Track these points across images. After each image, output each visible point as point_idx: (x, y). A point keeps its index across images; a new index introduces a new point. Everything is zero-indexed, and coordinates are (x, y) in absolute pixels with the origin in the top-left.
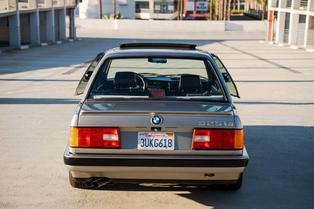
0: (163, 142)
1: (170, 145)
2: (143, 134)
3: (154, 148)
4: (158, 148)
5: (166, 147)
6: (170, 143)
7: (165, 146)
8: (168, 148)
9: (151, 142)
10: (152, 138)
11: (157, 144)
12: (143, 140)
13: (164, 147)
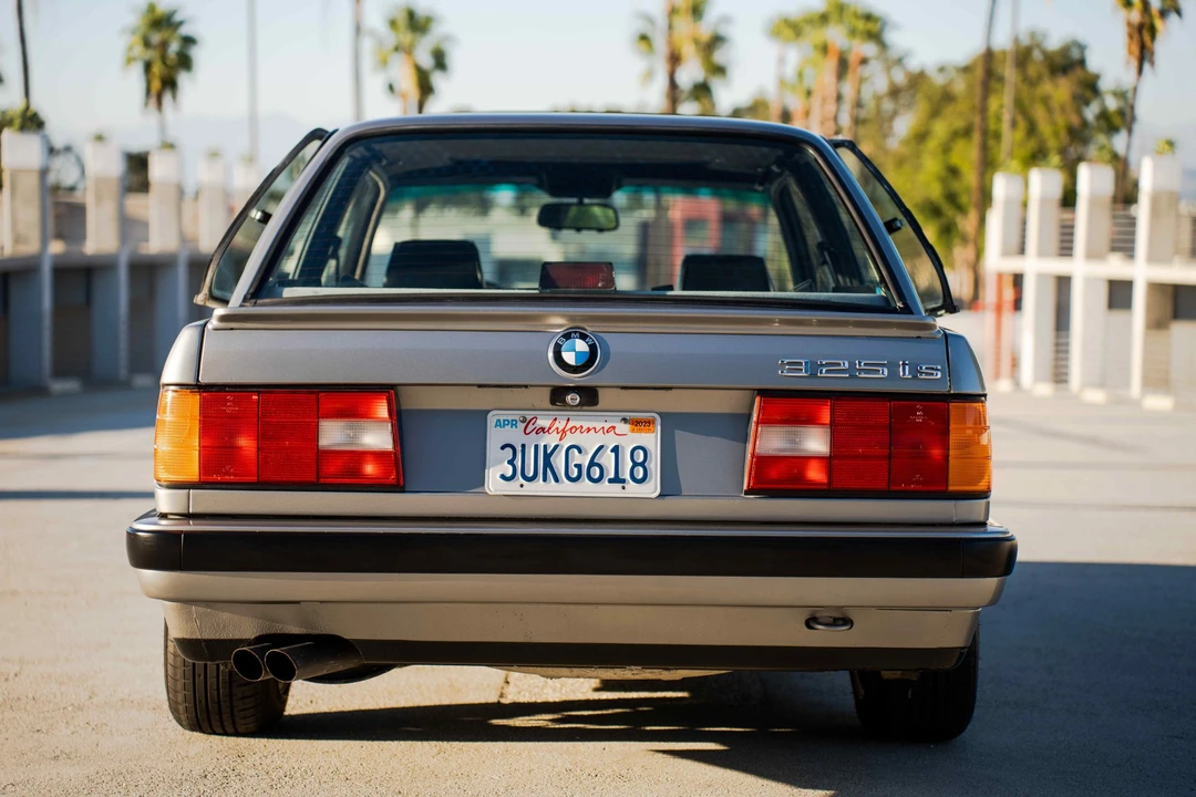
0: (608, 460)
1: (640, 473)
2: (513, 423)
3: (566, 488)
4: (585, 488)
5: (623, 481)
6: (642, 464)
7: (617, 480)
8: (633, 489)
9: (547, 457)
10: (551, 440)
11: (579, 466)
12: (509, 450)
13: (611, 481)
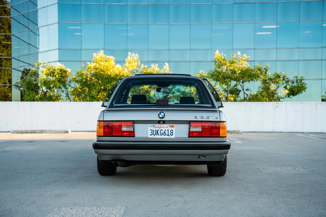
1: (172, 134)
2: (152, 126)
4: (163, 136)
5: (169, 135)
8: (171, 137)
10: (158, 129)
11: (162, 133)
12: (151, 131)
